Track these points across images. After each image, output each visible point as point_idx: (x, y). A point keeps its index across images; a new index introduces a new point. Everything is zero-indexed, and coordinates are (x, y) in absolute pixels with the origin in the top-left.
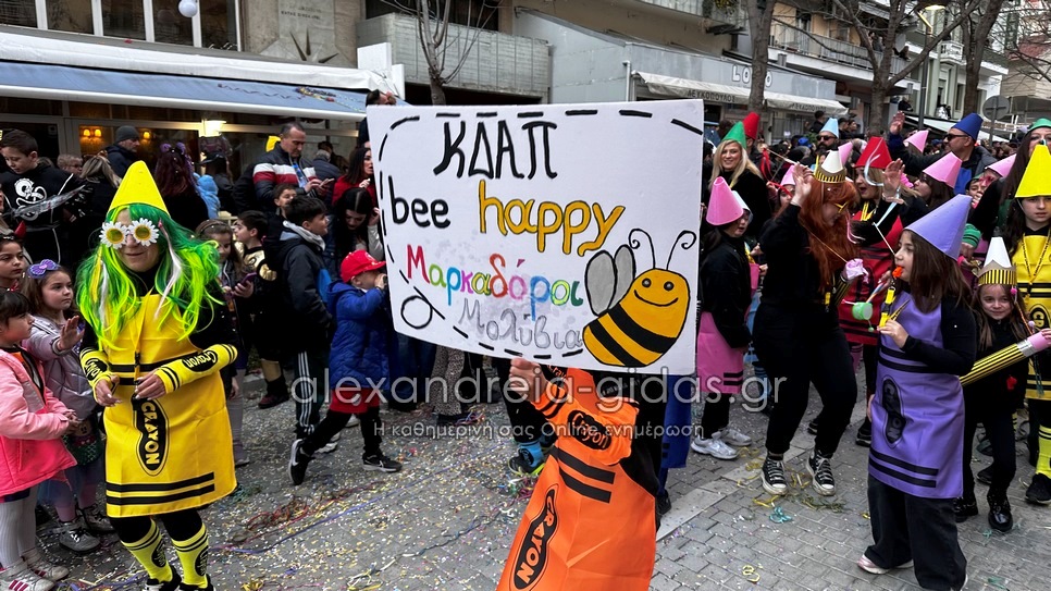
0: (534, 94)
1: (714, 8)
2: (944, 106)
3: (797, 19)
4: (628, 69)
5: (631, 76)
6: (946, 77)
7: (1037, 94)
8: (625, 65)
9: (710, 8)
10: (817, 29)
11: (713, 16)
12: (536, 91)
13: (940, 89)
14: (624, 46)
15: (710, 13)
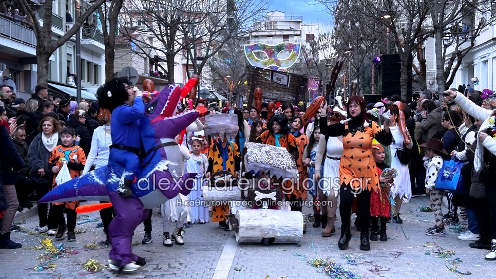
2: (73, 75)
13: (69, 62)
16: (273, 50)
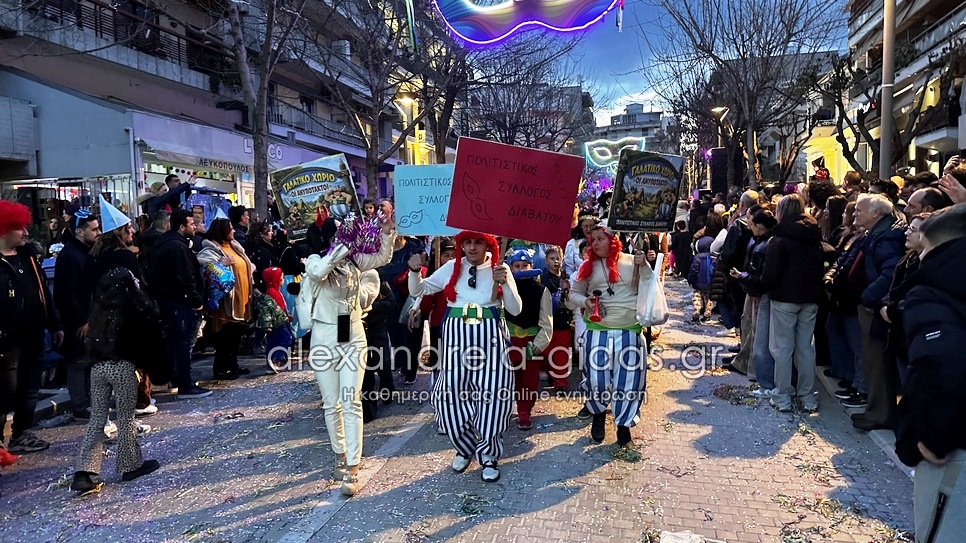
0: (18, 158)
1: (221, 85)
3: (302, 102)
4: (131, 136)
5: (135, 142)
8: (127, 131)
9: (218, 84)
10: (321, 111)
11: (221, 92)
12: (20, 154)
14: (124, 112)
15: (218, 89)
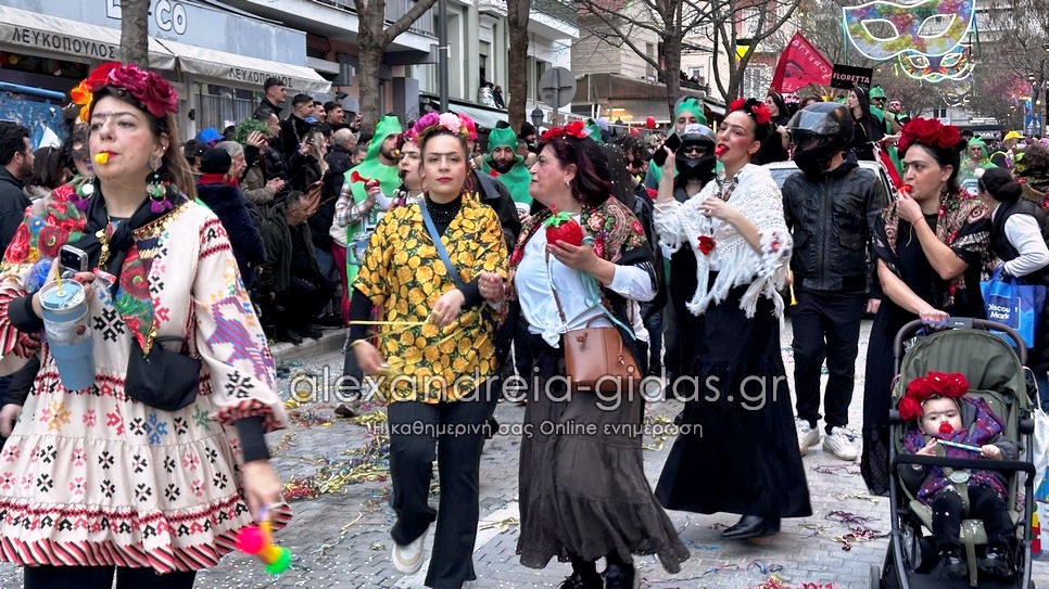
2: (491, 85)
6: (489, 37)
7: (623, 72)
13: (483, 57)
16: (910, 16)
